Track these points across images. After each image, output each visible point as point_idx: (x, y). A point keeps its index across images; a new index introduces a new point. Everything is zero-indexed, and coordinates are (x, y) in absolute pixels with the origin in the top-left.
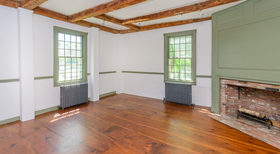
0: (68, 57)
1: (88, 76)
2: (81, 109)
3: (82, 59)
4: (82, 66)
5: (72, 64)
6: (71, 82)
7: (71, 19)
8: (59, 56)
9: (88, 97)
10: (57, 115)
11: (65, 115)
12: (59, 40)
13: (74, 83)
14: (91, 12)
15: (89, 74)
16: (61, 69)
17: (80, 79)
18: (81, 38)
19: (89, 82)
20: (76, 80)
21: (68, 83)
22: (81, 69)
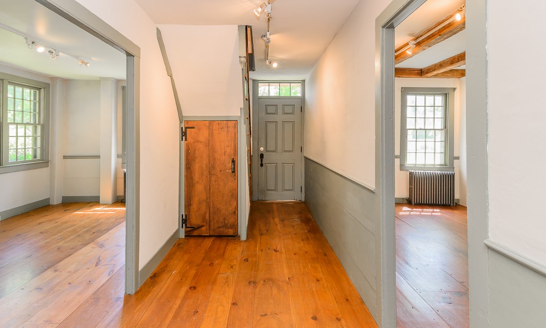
0: (421, 129)
1: (454, 160)
2: (442, 211)
3: (444, 131)
4: (444, 143)
5: (427, 140)
6: (424, 167)
7: (427, 73)
8: (407, 128)
9: (456, 198)
10: (405, 208)
11: (417, 211)
12: (408, 105)
13: (430, 169)
14: (461, 60)
15: (458, 158)
16: (410, 146)
17: (441, 165)
18: (442, 98)
19: (456, 172)
20: (434, 165)
21: (421, 169)
22: (443, 149)
